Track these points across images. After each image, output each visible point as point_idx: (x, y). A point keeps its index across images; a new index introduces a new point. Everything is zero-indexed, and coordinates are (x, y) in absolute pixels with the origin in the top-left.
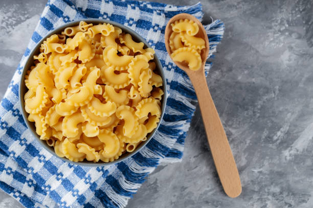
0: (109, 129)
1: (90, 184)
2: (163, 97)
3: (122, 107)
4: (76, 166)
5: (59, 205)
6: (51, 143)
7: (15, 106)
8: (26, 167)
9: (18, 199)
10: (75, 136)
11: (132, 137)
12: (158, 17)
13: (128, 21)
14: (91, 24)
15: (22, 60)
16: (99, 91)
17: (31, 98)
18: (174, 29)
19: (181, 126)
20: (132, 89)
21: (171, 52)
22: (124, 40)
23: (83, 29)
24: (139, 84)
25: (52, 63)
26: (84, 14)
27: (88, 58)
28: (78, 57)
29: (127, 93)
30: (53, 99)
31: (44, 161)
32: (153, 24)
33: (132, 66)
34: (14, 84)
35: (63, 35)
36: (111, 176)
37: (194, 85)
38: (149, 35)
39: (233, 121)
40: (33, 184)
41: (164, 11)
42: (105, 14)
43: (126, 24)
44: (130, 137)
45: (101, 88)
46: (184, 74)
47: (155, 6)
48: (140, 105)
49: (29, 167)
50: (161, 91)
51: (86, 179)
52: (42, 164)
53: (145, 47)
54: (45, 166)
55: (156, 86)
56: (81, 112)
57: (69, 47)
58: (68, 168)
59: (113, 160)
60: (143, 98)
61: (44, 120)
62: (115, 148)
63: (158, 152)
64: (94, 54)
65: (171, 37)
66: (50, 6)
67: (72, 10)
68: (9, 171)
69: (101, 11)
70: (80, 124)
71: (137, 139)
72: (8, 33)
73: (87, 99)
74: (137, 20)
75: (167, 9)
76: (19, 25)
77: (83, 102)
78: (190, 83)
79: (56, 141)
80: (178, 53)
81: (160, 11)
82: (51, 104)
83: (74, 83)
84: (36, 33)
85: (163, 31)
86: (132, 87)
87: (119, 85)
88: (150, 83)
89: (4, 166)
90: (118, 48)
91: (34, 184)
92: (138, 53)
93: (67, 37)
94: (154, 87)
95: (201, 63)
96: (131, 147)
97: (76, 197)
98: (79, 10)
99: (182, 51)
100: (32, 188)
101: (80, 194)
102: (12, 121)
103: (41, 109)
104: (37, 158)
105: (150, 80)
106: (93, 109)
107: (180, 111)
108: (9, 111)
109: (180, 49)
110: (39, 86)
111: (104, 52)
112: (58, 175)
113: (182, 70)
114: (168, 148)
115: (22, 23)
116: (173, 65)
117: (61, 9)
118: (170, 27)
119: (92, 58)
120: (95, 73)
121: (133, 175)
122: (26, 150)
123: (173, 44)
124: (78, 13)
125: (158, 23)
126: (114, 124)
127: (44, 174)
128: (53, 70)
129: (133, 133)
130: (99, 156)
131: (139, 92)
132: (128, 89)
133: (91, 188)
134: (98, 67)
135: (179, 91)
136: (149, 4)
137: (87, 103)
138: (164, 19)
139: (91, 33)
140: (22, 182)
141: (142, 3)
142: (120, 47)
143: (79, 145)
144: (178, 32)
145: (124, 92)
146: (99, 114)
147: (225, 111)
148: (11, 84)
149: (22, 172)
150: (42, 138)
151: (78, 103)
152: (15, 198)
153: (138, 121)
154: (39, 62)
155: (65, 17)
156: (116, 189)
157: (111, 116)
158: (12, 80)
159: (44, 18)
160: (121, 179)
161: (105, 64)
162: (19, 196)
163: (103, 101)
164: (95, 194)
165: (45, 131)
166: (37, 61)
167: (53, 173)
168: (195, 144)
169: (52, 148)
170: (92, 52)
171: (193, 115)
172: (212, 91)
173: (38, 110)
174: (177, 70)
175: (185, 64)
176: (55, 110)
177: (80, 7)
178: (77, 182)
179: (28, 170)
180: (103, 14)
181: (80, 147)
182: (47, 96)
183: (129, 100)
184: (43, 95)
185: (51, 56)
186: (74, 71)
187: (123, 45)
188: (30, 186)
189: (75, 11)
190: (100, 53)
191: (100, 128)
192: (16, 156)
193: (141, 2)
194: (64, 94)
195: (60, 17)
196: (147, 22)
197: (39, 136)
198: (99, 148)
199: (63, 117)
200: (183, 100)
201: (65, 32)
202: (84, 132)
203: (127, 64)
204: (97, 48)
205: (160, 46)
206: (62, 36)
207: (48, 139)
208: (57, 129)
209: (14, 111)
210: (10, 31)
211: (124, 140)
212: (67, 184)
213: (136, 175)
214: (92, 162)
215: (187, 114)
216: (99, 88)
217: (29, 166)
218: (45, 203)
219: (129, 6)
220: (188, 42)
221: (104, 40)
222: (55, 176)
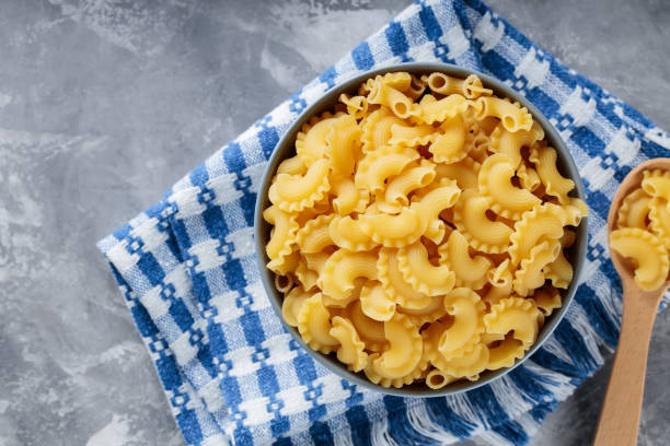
0: (416, 321)
1: (315, 404)
2: (556, 311)
3: (464, 291)
4: (305, 352)
5: (230, 411)
6: (284, 284)
7: (248, 168)
8: (205, 302)
9: (156, 357)
10: (338, 298)
11: (453, 359)
12: (627, 142)
13: (561, 119)
14: (490, 92)
15: (311, 85)
16: (436, 235)
17: (292, 174)
18: (645, 183)
19: (556, 384)
20: (504, 265)
21: (615, 227)
22: (538, 158)
23: (469, 91)
24: (524, 263)
25: (373, 128)
26: (481, 57)
27: (450, 157)
28: (430, 143)
29: (491, 268)
30: (335, 201)
31: (247, 309)
32: (607, 151)
33: (529, 220)
34: (270, 124)
35: (422, 82)
36: (362, 407)
37: (625, 316)
38: (587, 166)
39: (663, 429)
40: (199, 342)
41: (642, 135)
42: (523, 79)
43: (553, 122)
44: (448, 359)
45: (443, 232)
46: (617, 284)
47: (630, 116)
48: (502, 305)
49: (211, 305)
50: (558, 298)
51: (311, 389)
52: (240, 312)
53: (573, 194)
54: (242, 319)
55: (554, 283)
56: (377, 257)
57: (423, 115)
58: (287, 347)
59: (387, 385)
60: (514, 294)
61: (295, 233)
62: (406, 365)
63: (482, 413)
64: (465, 155)
65: (632, 196)
66: (424, 8)
67: (463, 37)
68: (169, 292)
69: (517, 68)
70: (364, 281)
71: (459, 369)
72: (311, 15)
73: (405, 239)
74: (578, 126)
75: (651, 135)
76: (340, 12)
77: (393, 240)
78: (620, 306)
79: (294, 285)
80: (629, 236)
81: (637, 132)
82: (326, 208)
83: (396, 192)
84: (366, 46)
85: (620, 175)
86: (507, 261)
87: (481, 243)
88: (545, 271)
89: (162, 278)
90: (519, 167)
91: (202, 344)
92: (553, 199)
93: (428, 91)
94: (548, 282)
95: (662, 281)
96: (439, 379)
97: (272, 416)
98: (476, 45)
99: (639, 237)
100: (195, 349)
101: (283, 412)
102: (228, 196)
103: (302, 209)
104: (235, 294)
105: (549, 265)
106: (407, 264)
107: (568, 354)
108: (231, 172)
109: (636, 231)
110: (323, 160)
111: (488, 160)
112: (259, 350)
113: (617, 274)
114: (506, 416)
115: (348, 12)
116: (604, 255)
117: (442, 27)
118: (640, 176)
119: (457, 160)
120: (447, 194)
121: (406, 429)
122: (223, 267)
123: (627, 213)
124: (471, 50)
125: (617, 154)
126: (430, 314)
127: (234, 334)
128: (367, 143)
129: (459, 353)
130: (366, 363)
131: (514, 278)
132: (496, 260)
133: (311, 412)
134: (459, 185)
135: (589, 312)
136: (621, 105)
137: (400, 245)
138: (635, 153)
139: (481, 108)
140: (181, 328)
141: (607, 97)
142: (523, 167)
143: (337, 319)
144: (652, 194)
145: (485, 263)
146: (412, 280)
147: (658, 400)
148: (263, 122)
149: (190, 308)
150: (271, 266)
151: (382, 238)
152: (150, 351)
153: (481, 335)
154: (346, 111)
155: (441, 46)
156: (358, 440)
157: (433, 297)
158: (271, 114)
159: (399, 24)
160: (379, 424)
161: (477, 186)
162: (160, 352)
163: (433, 257)
164: (311, 429)
165: (285, 257)
166: (344, 109)
167: (252, 343)
168: (563, 434)
169: (281, 297)
170: (463, 149)
171: (591, 374)
172: (656, 346)
173: (293, 207)
174: (607, 267)
175: (631, 266)
176: (328, 224)
177: (481, 40)
178: (288, 386)
179: (205, 309)
180: (518, 76)
181: (338, 324)
182: (326, 188)
183: (484, 283)
184: (321, 183)
185: (376, 113)
186: (408, 167)
187: (531, 166)
188: (192, 343)
189: (467, 42)
190: (478, 158)
191: (399, 309)
192: (198, 269)
193: (606, 92)
194: (364, 202)
195: (430, 39)
196: (598, 140)
197: (268, 260)
198: (376, 346)
199: (335, 248)
200: (587, 333)
201: (430, 80)
202: (362, 299)
203: (521, 211)
204: (477, 145)
205: (598, 202)
206: (418, 83)
207: (283, 274)
208: (311, 263)
209: (241, 178)
210: (316, 15)
211: (432, 359)
212: (268, 378)
213: (413, 433)
214: (345, 366)
215: (580, 366)
216: (440, 228)
217: (212, 302)
218: (203, 392)
219: (578, 89)
220: (661, 226)
221: (500, 136)
222: (252, 350)
